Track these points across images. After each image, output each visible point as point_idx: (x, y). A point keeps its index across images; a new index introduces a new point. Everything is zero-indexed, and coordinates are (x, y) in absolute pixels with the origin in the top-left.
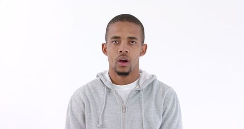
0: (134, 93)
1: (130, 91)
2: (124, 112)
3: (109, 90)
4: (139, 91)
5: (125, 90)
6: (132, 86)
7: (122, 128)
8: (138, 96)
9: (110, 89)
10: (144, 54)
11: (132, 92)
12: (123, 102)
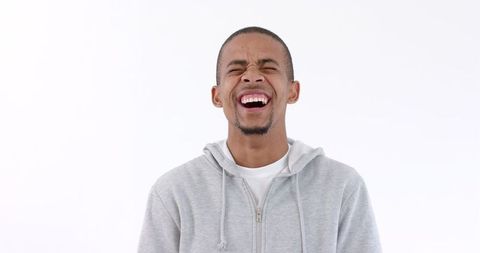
0: (280, 182)
1: (271, 179)
2: (259, 221)
3: (230, 177)
4: (290, 178)
5: (261, 177)
6: (275, 169)
7: (254, 252)
8: (287, 189)
9: (232, 176)
10: (296, 100)
11: (274, 180)
12: (257, 202)
